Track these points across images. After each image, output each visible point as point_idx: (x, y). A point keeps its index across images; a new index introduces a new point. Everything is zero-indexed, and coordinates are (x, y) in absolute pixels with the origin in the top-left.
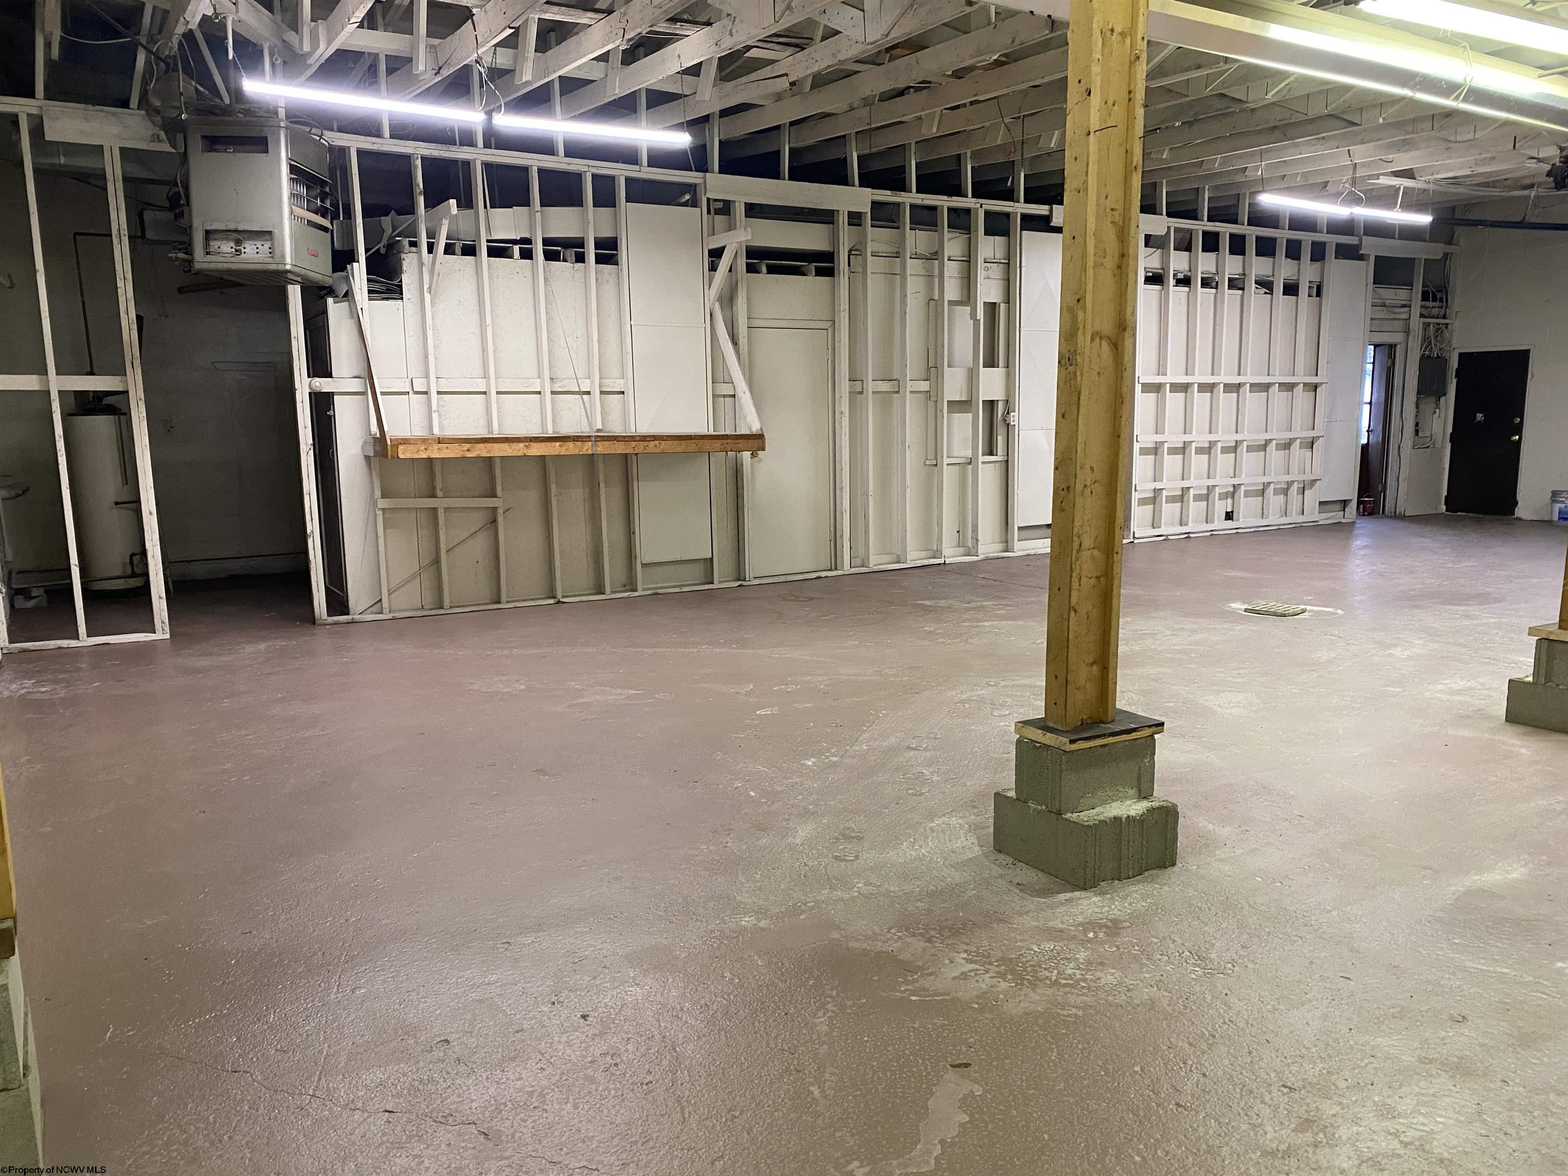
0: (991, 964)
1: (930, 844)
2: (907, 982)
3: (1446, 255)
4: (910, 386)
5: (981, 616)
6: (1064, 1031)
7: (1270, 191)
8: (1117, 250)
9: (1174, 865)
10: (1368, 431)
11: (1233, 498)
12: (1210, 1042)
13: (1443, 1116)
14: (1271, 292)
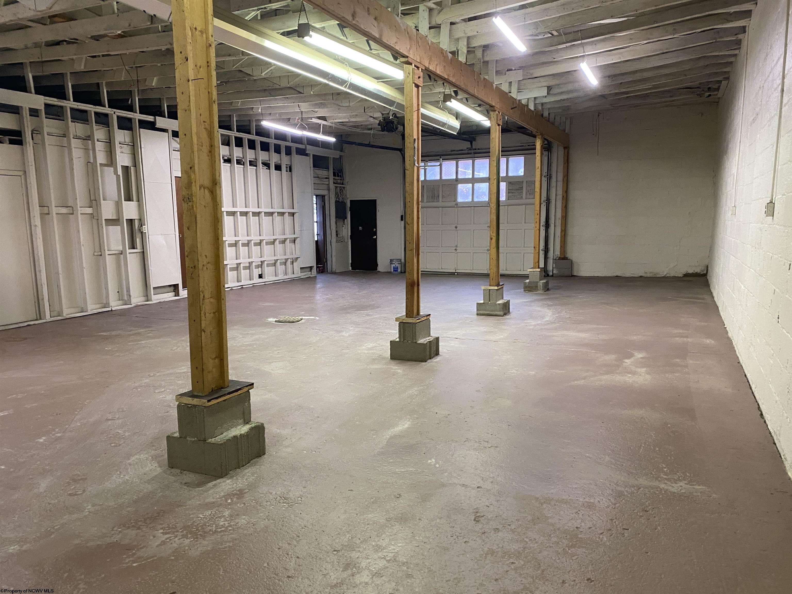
0: (178, 531)
1: (130, 473)
2: (129, 557)
3: (341, 156)
4: (80, 210)
5: (138, 338)
6: (225, 557)
7: (269, 120)
8: (208, 142)
9: (264, 454)
10: (317, 235)
11: (261, 268)
12: (298, 540)
13: (400, 543)
14: (269, 168)
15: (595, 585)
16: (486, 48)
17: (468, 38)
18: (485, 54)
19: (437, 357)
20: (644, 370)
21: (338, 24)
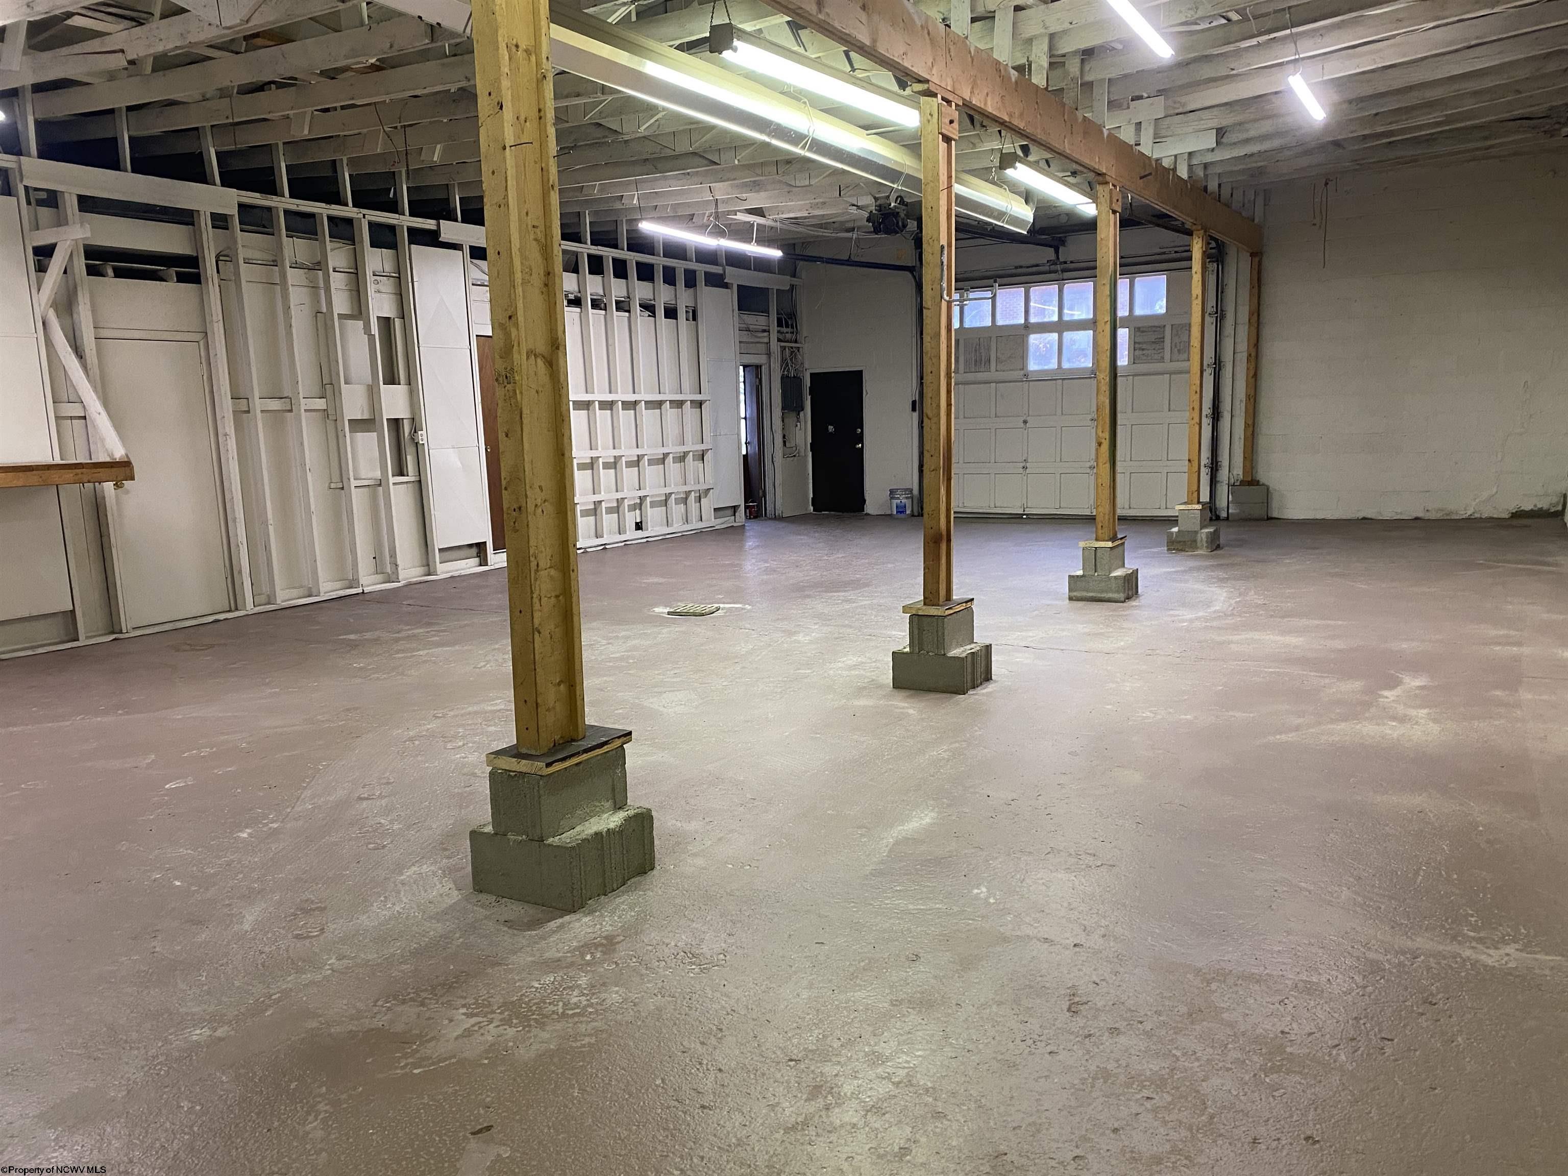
0: (493, 1012)
1: (404, 899)
2: (405, 1056)
3: (792, 286)
4: (304, 404)
5: (413, 645)
6: (581, 1064)
7: (652, 219)
8: (542, 267)
9: (653, 868)
10: (746, 443)
11: (640, 509)
12: (720, 1036)
13: (920, 1050)
14: (653, 314)
15: (1321, 1149)
16: (1088, 54)
17: (1052, 36)
18: (1087, 68)
19: (986, 684)
20: (1423, 712)
21: (788, 22)
